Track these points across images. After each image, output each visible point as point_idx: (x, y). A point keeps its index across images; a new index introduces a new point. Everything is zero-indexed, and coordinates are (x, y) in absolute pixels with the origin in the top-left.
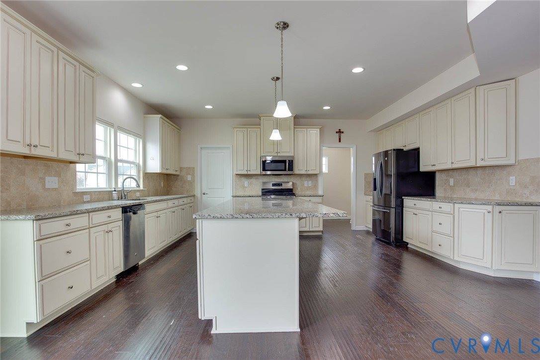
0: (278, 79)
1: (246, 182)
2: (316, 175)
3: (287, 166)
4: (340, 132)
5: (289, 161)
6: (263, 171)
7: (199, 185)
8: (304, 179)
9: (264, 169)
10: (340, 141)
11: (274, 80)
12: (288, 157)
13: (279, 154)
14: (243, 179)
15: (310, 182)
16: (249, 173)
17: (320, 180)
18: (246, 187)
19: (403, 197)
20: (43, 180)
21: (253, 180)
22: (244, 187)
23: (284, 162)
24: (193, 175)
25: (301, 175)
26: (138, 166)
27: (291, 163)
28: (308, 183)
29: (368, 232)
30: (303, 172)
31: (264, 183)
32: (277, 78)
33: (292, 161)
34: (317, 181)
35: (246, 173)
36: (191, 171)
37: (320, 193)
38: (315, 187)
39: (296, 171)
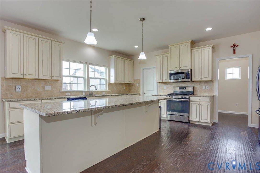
0: (144, 19)
1: (164, 86)
3: (185, 76)
4: (235, 46)
5: (186, 72)
6: (170, 80)
7: (142, 88)
10: (234, 53)
12: (185, 69)
13: (181, 69)
15: (207, 86)
16: (163, 81)
18: (165, 90)
20: (44, 87)
23: (183, 73)
26: (106, 80)
28: (205, 87)
30: (198, 79)
31: (174, 87)
33: (189, 72)
36: (138, 81)
37: (216, 94)
38: (212, 89)
39: (194, 79)
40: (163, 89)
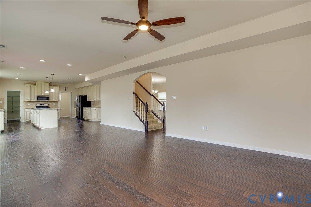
2: (57, 101)
3: (47, 99)
4: (66, 88)
9: (38, 99)
10: (66, 91)
13: (43, 95)
16: (31, 101)
17: (59, 103)
19: (83, 108)
21: (32, 103)
22: (28, 105)
23: (46, 97)
24: (3, 101)
25: (51, 102)
28: (54, 104)
29: (75, 119)
30: (52, 100)
33: (49, 97)
34: (57, 103)
36: (2, 99)
37: (59, 107)
38: (57, 105)
39: (50, 100)
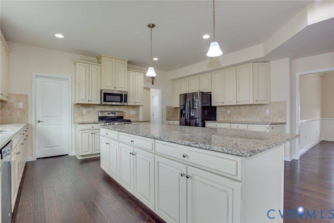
1: (85, 111)
2: (139, 106)
3: (123, 99)
4: (153, 77)
5: (125, 95)
6: (104, 101)
7: (34, 112)
8: (130, 109)
10: (153, 84)
11: (150, 27)
12: (123, 91)
13: (116, 89)
14: (82, 108)
15: (134, 111)
16: (90, 103)
17: (141, 110)
18: (84, 115)
19: (205, 121)
21: (91, 109)
23: (121, 95)
24: (26, 103)
25: (130, 106)
27: (126, 96)
30: (132, 104)
31: (102, 112)
32: (153, 25)
33: (127, 95)
34: (139, 110)
35: (87, 103)
36: (24, 98)
37: (141, 119)
38: (138, 115)
39: (128, 103)
40: (82, 115)
